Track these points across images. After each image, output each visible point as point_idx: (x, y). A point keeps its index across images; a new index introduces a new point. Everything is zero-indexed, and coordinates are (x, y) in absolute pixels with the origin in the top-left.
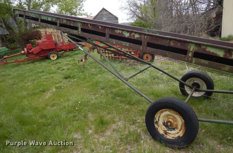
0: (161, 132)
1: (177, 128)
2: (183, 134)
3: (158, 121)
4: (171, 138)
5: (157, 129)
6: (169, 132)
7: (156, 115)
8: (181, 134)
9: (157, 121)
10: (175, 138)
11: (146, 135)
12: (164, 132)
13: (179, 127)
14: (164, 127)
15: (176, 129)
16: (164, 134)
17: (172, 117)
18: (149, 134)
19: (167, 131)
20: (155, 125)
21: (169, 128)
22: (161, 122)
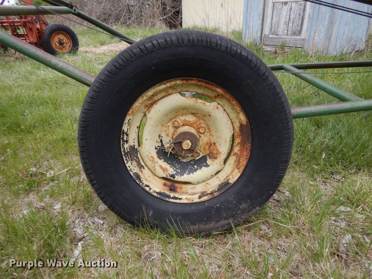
0: (155, 186)
1: (214, 156)
2: (242, 169)
3: (136, 146)
4: (196, 199)
5: (138, 177)
6: (185, 177)
7: (128, 118)
8: (231, 173)
9: (133, 148)
10: (212, 193)
11: (92, 216)
12: (165, 185)
13: (224, 149)
14: (165, 165)
15: (209, 161)
16: (168, 193)
17: (191, 118)
18: (102, 207)
19: (178, 178)
20: (128, 165)
21: (180, 162)
22: (149, 149)
